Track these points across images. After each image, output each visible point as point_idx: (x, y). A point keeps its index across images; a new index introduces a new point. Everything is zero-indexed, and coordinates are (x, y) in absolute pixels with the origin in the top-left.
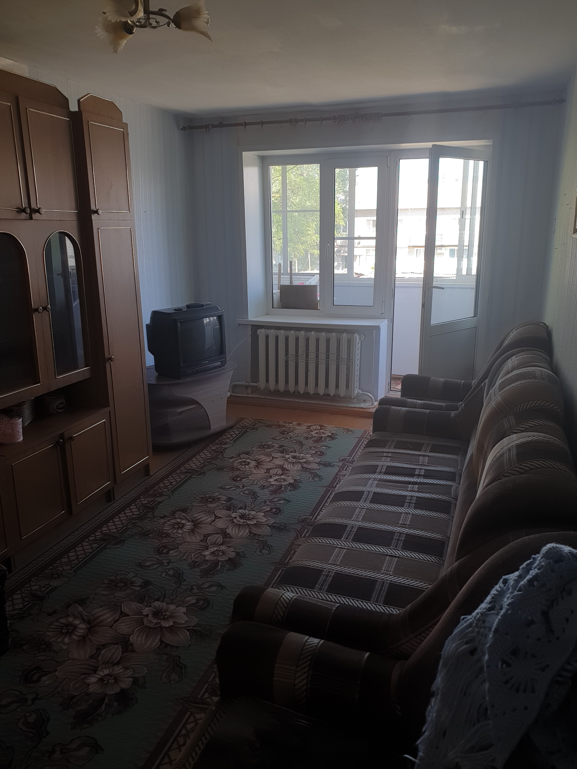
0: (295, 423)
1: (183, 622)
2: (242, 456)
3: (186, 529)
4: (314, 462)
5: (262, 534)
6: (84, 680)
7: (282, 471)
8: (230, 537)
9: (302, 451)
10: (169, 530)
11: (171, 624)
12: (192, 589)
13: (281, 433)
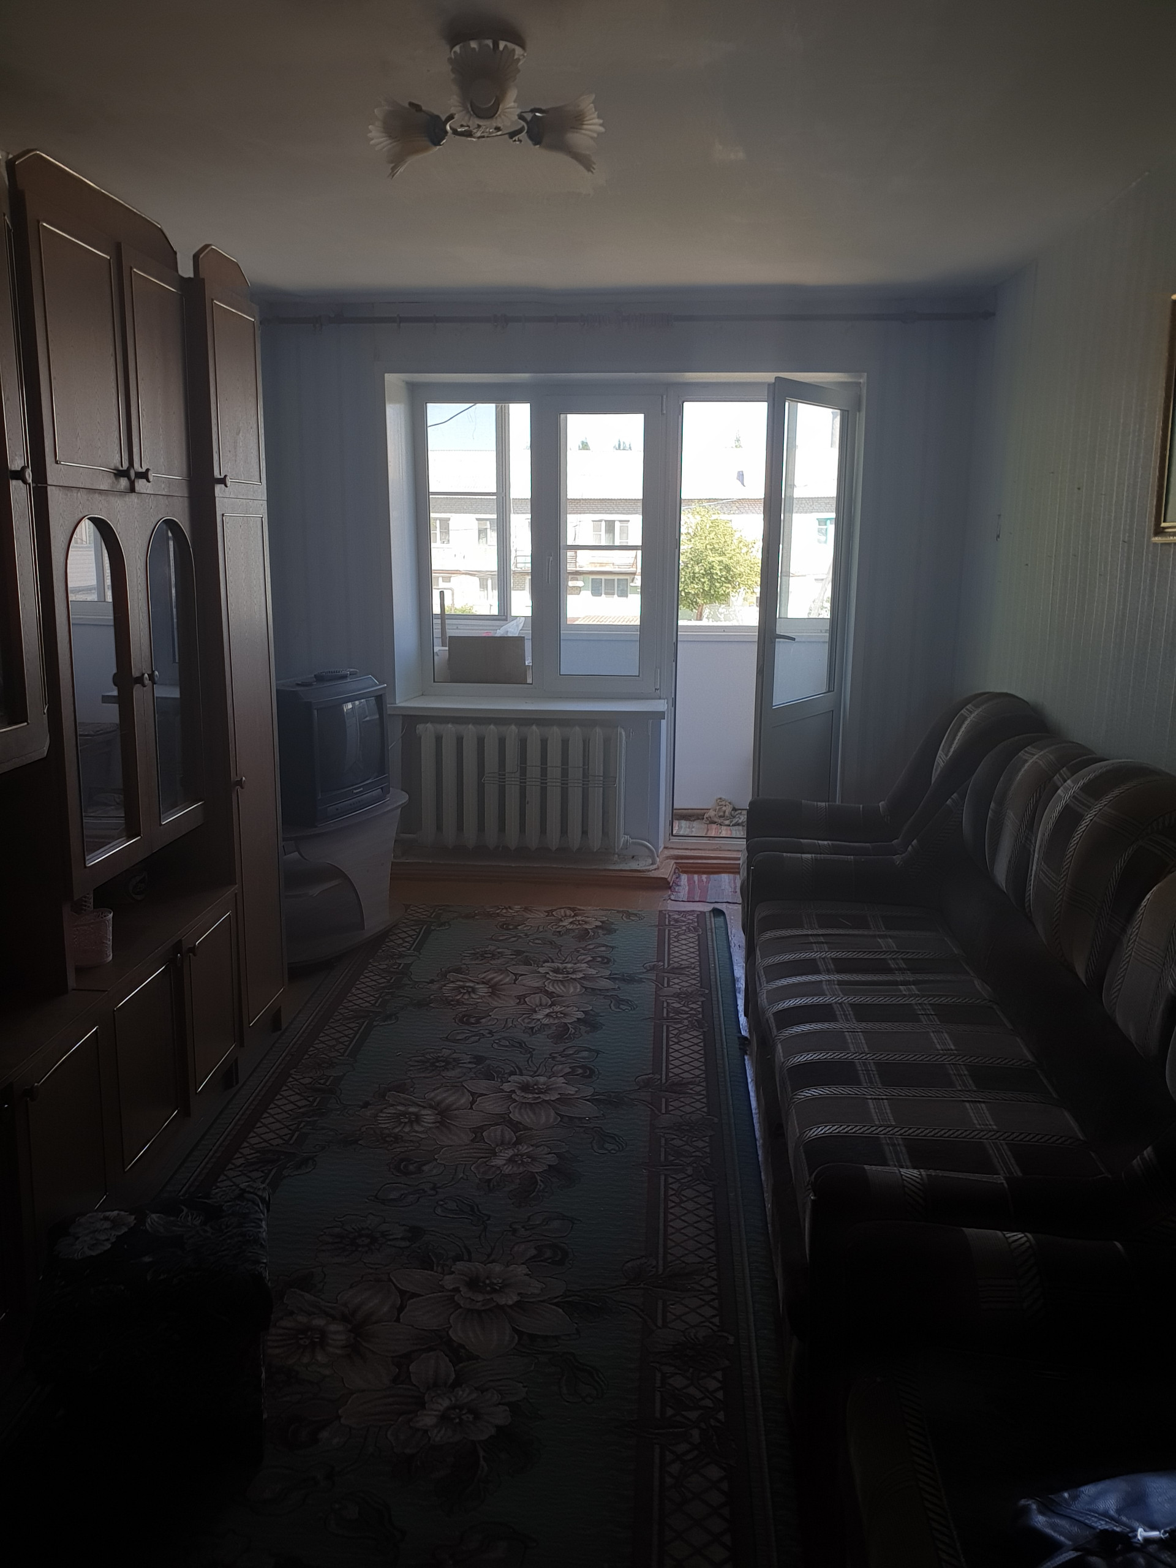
0: (517, 907)
1: (536, 1291)
2: (449, 976)
3: (428, 1123)
4: (601, 977)
5: (585, 1116)
6: (411, 1424)
7: (550, 999)
8: (526, 1128)
9: (564, 959)
10: (394, 1128)
11: (516, 1298)
12: (515, 1231)
13: (500, 927)
